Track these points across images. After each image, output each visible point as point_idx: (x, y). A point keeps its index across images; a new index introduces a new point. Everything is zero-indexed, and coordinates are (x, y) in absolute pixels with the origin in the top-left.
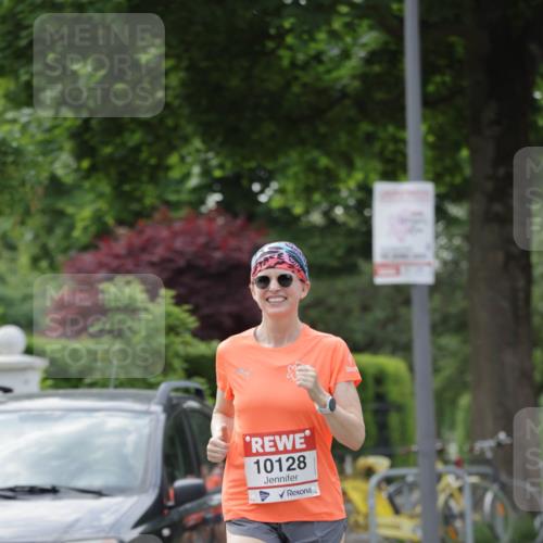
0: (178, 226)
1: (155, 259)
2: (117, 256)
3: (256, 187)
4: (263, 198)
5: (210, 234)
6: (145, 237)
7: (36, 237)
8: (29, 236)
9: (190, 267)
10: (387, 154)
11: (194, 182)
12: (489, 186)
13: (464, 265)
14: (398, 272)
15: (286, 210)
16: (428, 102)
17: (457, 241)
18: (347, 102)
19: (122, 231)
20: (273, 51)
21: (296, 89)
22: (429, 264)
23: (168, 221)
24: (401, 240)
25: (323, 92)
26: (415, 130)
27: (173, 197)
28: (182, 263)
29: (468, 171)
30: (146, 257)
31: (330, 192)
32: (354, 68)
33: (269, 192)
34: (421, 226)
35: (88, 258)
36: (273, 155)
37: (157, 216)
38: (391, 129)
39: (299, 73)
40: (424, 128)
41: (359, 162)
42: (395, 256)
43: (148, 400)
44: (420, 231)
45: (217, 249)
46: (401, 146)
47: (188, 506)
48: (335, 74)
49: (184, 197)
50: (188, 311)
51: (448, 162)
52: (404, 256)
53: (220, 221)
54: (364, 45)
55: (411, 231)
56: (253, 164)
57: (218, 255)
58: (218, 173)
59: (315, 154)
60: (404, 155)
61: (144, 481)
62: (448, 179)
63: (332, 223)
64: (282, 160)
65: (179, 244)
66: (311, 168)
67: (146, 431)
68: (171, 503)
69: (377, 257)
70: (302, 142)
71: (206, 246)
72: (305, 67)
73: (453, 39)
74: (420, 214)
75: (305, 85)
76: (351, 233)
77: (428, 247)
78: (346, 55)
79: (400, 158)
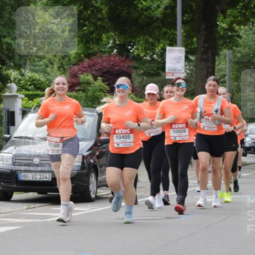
0: (104, 58)
1: (97, 68)
2: (85, 67)
3: (129, 47)
4: (131, 51)
5: (114, 61)
6: (94, 62)
7: (59, 60)
8: (57, 60)
9: (108, 72)
10: (170, 38)
11: (110, 45)
12: (203, 49)
13: (194, 75)
14: (173, 75)
15: (138, 55)
16: (183, 23)
17: (192, 67)
18: (159, 21)
19: (87, 60)
20: (136, 4)
21: (143, 17)
22: (183, 73)
23: (101, 57)
24: (174, 65)
25: (151, 18)
26: (180, 31)
27: (103, 50)
28: (105, 70)
29: (196, 45)
30: (94, 68)
31: (153, 50)
32: (161, 11)
33: (133, 49)
34: (181, 61)
35: (76, 67)
36: (135, 37)
37: (98, 55)
38: (172, 31)
39: (144, 12)
40: (182, 31)
41: (162, 41)
42: (172, 70)
43: (93, 112)
44: (180, 62)
45: (116, 66)
46: (175, 36)
47: (104, 145)
48: (155, 13)
49: (107, 50)
50: (106, 84)
51: (190, 41)
52: (175, 70)
53: (118, 58)
54: (164, 4)
55: (177, 62)
56: (129, 40)
57: (117, 68)
58: (118, 42)
59: (148, 37)
60: (176, 39)
61: (91, 137)
62: (189, 46)
63: (153, 59)
64: (138, 39)
65: (104, 64)
66: (147, 42)
67: (92, 121)
68: (99, 144)
69: (167, 71)
70: (144, 34)
71: (113, 65)
72: (146, 10)
73: (192, 3)
74: (180, 57)
75: (146, 16)
76: (159, 63)
77: (183, 67)
78: (158, 7)
79: (174, 40)
